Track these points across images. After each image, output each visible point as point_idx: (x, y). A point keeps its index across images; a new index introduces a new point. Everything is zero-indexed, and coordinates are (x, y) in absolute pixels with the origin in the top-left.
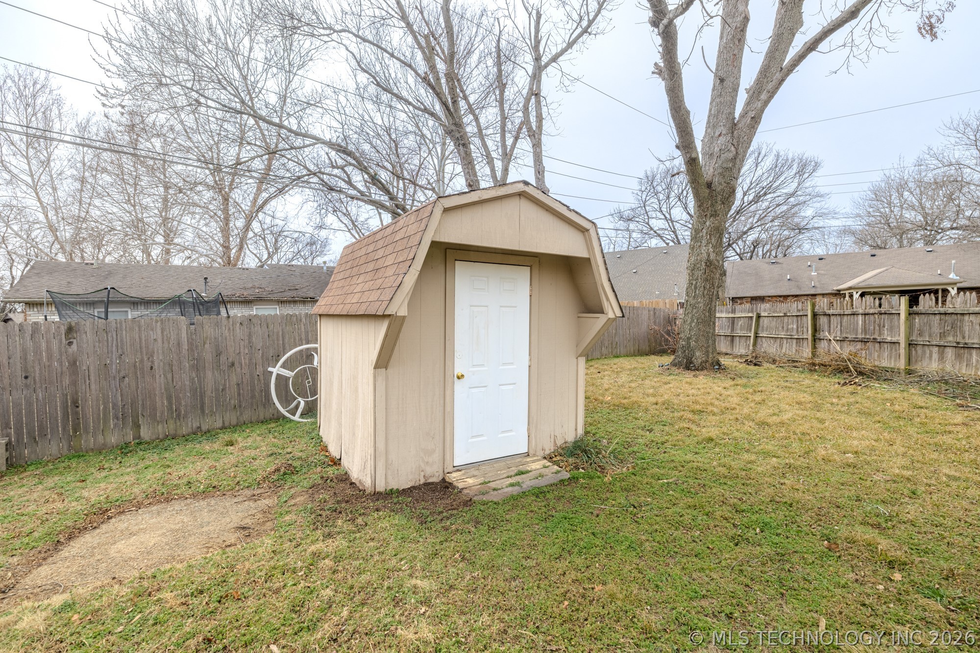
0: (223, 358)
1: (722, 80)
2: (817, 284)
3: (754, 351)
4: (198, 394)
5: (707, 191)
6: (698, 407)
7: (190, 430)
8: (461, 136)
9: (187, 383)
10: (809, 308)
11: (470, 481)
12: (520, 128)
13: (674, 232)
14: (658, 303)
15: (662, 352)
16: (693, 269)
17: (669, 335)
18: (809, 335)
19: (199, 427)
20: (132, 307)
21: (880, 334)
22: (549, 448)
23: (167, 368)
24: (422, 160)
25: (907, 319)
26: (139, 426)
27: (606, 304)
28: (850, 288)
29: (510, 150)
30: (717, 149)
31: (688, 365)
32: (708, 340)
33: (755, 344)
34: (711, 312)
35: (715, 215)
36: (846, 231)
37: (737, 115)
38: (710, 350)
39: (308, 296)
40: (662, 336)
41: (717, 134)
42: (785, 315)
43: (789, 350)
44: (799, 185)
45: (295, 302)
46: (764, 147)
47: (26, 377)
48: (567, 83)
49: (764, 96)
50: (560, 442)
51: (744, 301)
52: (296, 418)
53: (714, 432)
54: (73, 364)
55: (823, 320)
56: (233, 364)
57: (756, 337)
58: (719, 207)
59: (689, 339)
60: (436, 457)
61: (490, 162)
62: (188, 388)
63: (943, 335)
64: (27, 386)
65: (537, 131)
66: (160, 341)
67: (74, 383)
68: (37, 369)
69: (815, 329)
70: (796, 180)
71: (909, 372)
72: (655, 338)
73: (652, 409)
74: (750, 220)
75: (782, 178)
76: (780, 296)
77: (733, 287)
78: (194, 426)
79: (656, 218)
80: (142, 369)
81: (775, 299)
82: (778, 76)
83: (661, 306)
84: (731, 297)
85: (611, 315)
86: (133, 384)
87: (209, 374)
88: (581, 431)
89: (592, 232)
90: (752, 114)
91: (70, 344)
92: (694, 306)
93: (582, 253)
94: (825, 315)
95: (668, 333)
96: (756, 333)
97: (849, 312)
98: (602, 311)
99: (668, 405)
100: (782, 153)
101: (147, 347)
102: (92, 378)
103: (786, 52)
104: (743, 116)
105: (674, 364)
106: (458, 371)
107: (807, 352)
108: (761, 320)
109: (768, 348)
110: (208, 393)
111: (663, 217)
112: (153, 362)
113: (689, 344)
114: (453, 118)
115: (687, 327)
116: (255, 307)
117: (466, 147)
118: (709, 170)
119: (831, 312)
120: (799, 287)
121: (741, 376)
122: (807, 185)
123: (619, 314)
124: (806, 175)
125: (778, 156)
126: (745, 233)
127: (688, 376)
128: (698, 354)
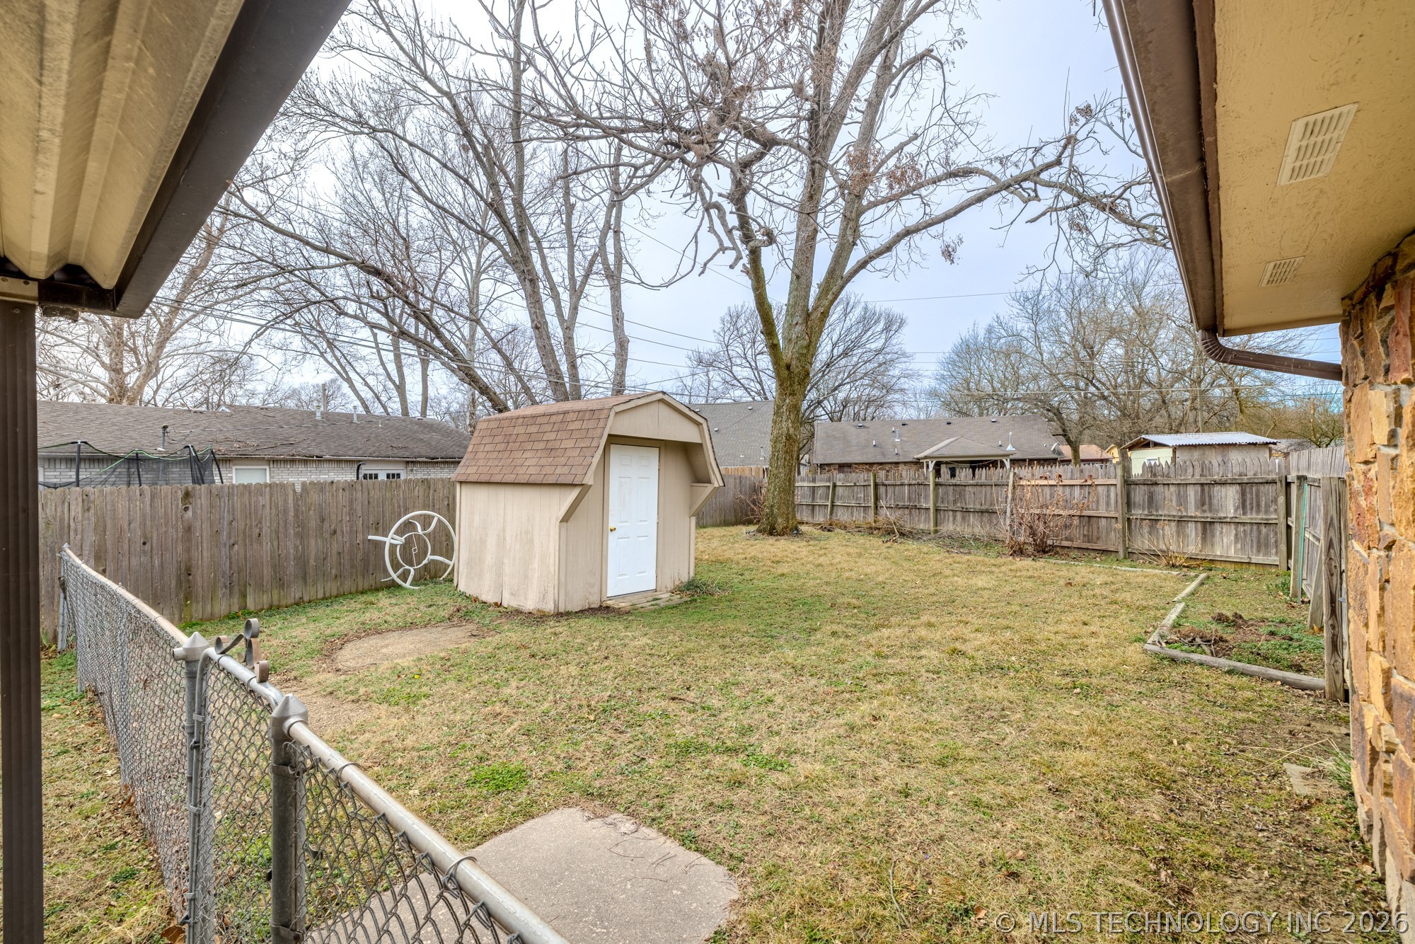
0: (326, 525)
1: (798, 277)
2: (900, 452)
3: (831, 519)
4: (302, 562)
5: (787, 372)
6: (777, 559)
7: (293, 601)
8: (528, 271)
9: (292, 551)
10: (872, 478)
11: (623, 605)
12: (592, 263)
13: (761, 383)
14: (743, 470)
15: (750, 522)
16: (775, 441)
17: (755, 505)
18: (872, 504)
19: (301, 598)
20: (46, 466)
21: (919, 502)
22: (670, 587)
23: (274, 535)
24: (443, 268)
25: (934, 489)
26: (245, 596)
27: (713, 477)
28: (926, 457)
29: (580, 286)
30: (794, 336)
31: (772, 531)
32: (788, 508)
33: (831, 513)
34: (791, 481)
35: (793, 394)
36: (933, 394)
37: (810, 308)
38: (790, 516)
39: (312, 453)
40: (748, 505)
41: (794, 322)
42: (855, 485)
43: (859, 517)
44: (886, 341)
45: (293, 461)
46: (853, 298)
47: (144, 544)
48: (646, 217)
49: (830, 297)
50: (677, 583)
51: (832, 468)
52: (407, 585)
53: (785, 571)
54: (189, 529)
55: (882, 490)
56: (335, 532)
57: (833, 506)
58: (796, 387)
59: (772, 506)
60: (596, 589)
61: (556, 297)
62: (292, 558)
63: (955, 502)
64: (145, 552)
65: (616, 273)
66: (268, 506)
67: (188, 550)
68: (155, 535)
69: (877, 499)
70: (883, 336)
71: (936, 531)
72: (741, 507)
73: (743, 562)
74: (841, 375)
75: (869, 333)
76: (866, 464)
77: (822, 451)
78: (297, 596)
79: (740, 365)
80: (251, 536)
81: (861, 466)
82: (840, 282)
83: (747, 473)
84: (819, 463)
85: (716, 485)
86: (242, 552)
87: (313, 542)
88: (692, 574)
89: (705, 425)
90: (822, 310)
91: (186, 509)
92: (776, 476)
93: (697, 439)
94: (883, 485)
95: (754, 502)
96: (833, 502)
97: (898, 483)
98: (709, 482)
99: (754, 559)
100: (870, 307)
101: (256, 513)
102: (205, 545)
103: (847, 259)
104: (815, 309)
105: (759, 531)
106: (611, 526)
107: (871, 518)
108: (837, 489)
109: (842, 516)
110: (312, 562)
111: (748, 365)
112: (261, 529)
113: (772, 511)
114: (520, 249)
115: (770, 495)
116: (234, 468)
117: (534, 284)
118: (788, 354)
119: (887, 482)
120: (884, 455)
121: (815, 539)
122: (894, 342)
123: (722, 484)
124: (892, 333)
125: (866, 309)
126: (836, 389)
127: (771, 540)
128: (779, 520)
